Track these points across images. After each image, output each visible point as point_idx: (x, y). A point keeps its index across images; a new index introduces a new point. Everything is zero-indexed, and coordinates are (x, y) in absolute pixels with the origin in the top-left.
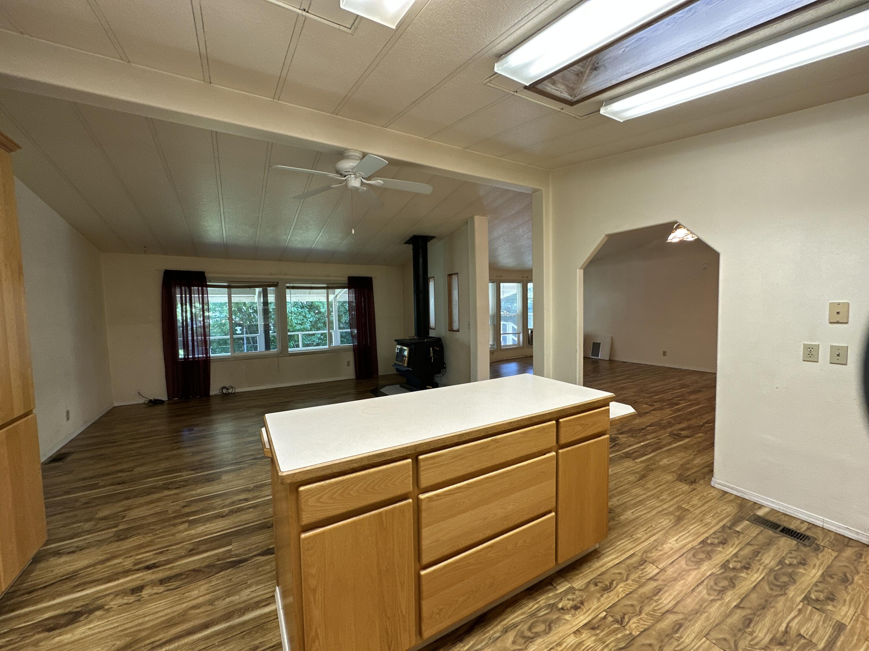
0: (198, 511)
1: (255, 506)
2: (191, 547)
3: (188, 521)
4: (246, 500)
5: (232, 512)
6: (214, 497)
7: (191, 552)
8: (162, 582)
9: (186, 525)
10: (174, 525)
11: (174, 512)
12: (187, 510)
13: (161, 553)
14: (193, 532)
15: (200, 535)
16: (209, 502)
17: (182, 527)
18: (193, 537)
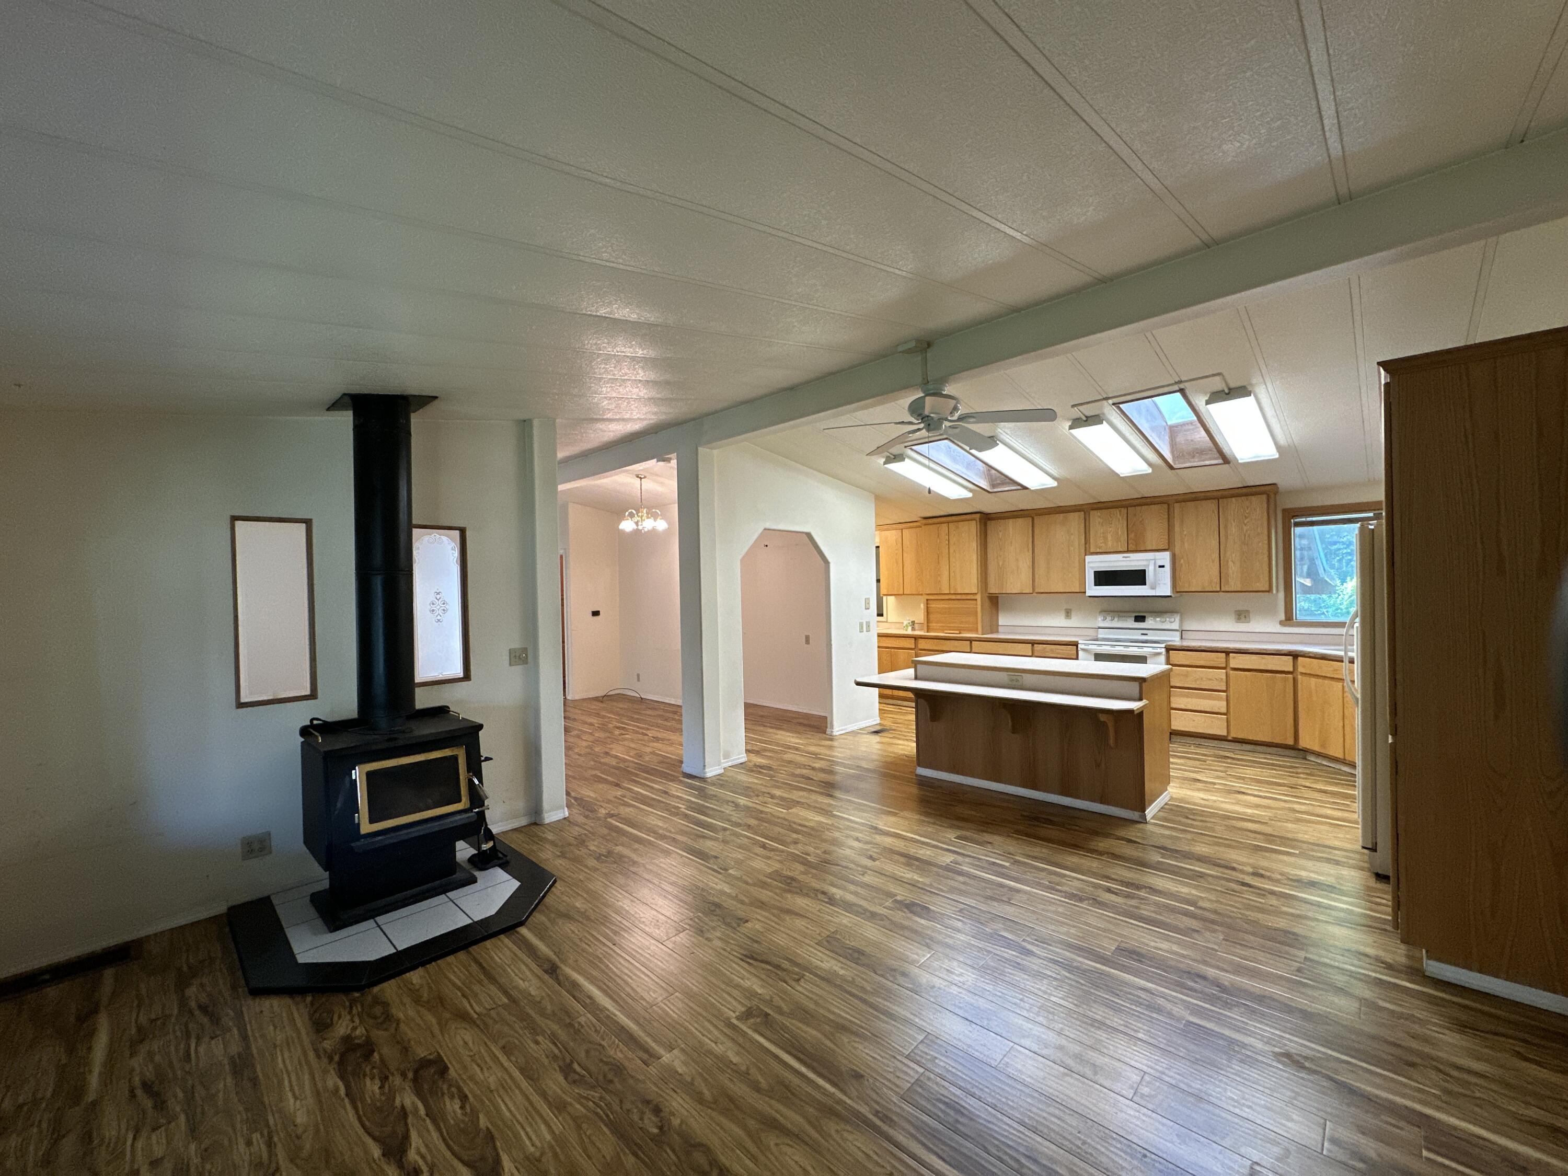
0: (1179, 913)
1: (1107, 878)
2: (1200, 879)
3: (1196, 907)
4: (1109, 890)
5: (1138, 887)
6: (1151, 921)
7: (1202, 876)
8: (1234, 869)
9: (1201, 904)
10: (1215, 912)
11: (1214, 931)
12: (1194, 924)
13: (1233, 891)
14: (1194, 892)
15: (1188, 885)
16: (1158, 917)
17: (1206, 905)
18: (1196, 887)
